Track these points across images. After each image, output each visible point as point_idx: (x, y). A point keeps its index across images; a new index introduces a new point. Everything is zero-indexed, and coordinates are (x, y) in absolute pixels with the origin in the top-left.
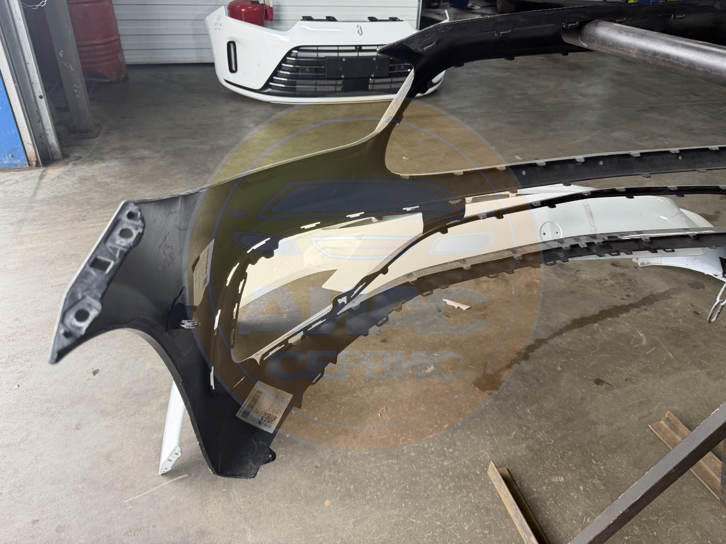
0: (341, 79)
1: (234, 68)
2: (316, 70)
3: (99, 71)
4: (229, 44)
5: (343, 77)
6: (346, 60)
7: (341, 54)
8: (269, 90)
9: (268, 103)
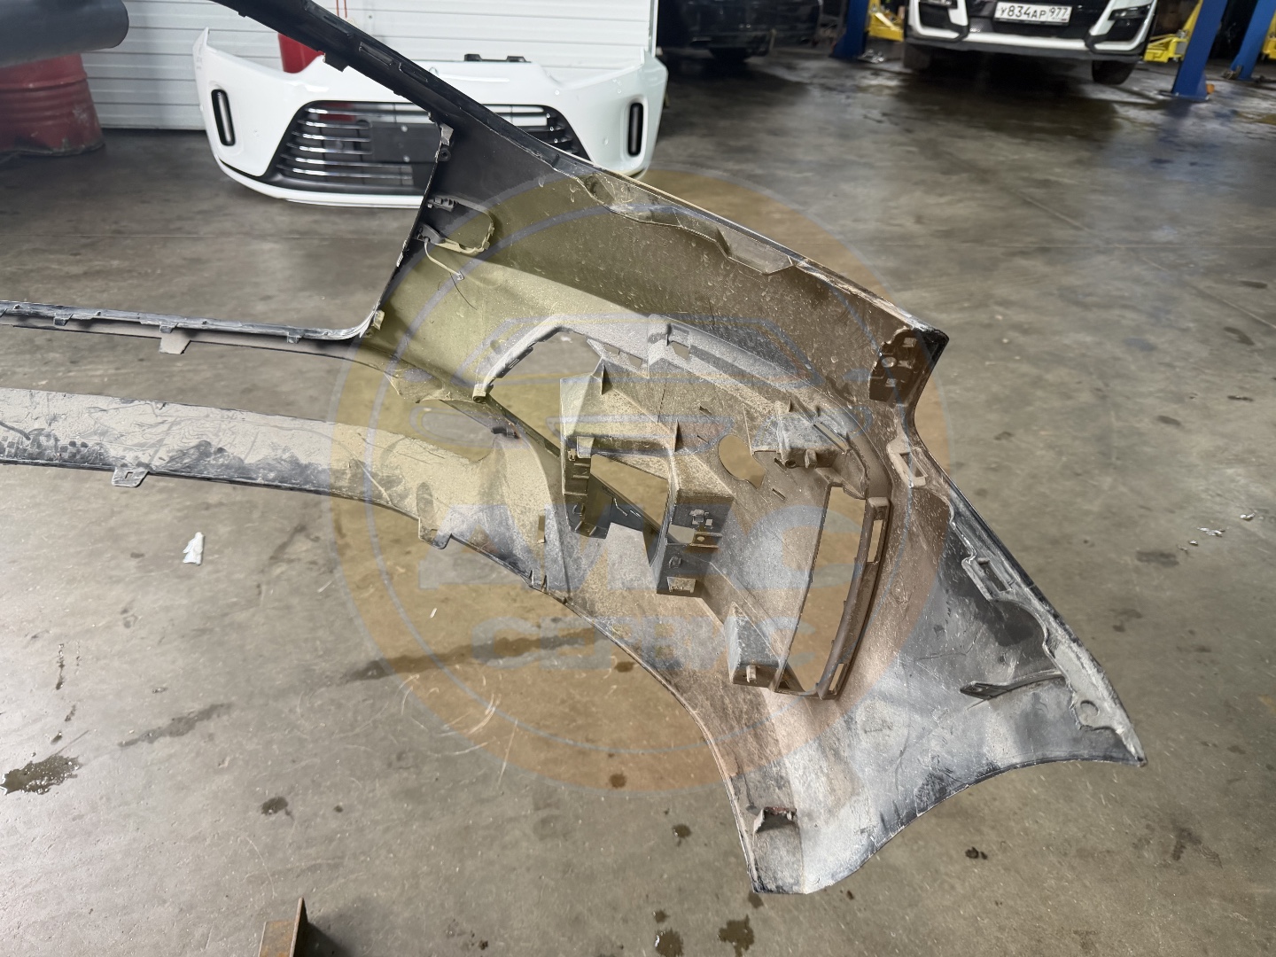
0: (405, 163)
1: (228, 138)
2: (356, 146)
3: (33, 135)
4: (215, 94)
5: (407, 159)
6: (409, 129)
7: (401, 119)
8: (279, 177)
9: (283, 201)
